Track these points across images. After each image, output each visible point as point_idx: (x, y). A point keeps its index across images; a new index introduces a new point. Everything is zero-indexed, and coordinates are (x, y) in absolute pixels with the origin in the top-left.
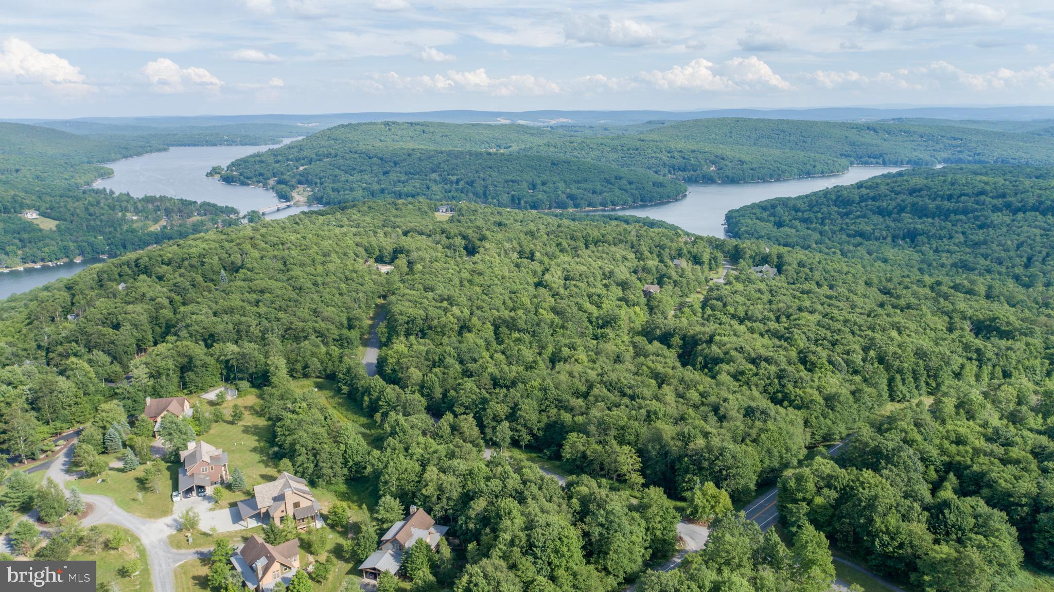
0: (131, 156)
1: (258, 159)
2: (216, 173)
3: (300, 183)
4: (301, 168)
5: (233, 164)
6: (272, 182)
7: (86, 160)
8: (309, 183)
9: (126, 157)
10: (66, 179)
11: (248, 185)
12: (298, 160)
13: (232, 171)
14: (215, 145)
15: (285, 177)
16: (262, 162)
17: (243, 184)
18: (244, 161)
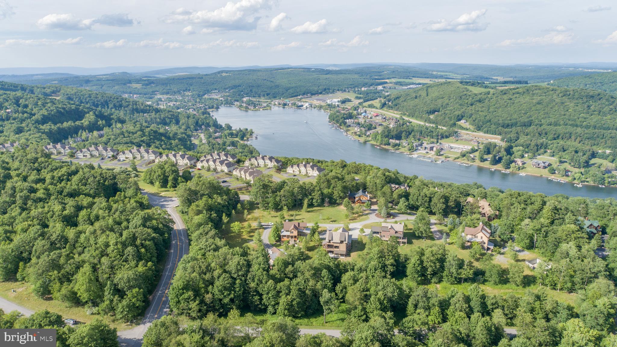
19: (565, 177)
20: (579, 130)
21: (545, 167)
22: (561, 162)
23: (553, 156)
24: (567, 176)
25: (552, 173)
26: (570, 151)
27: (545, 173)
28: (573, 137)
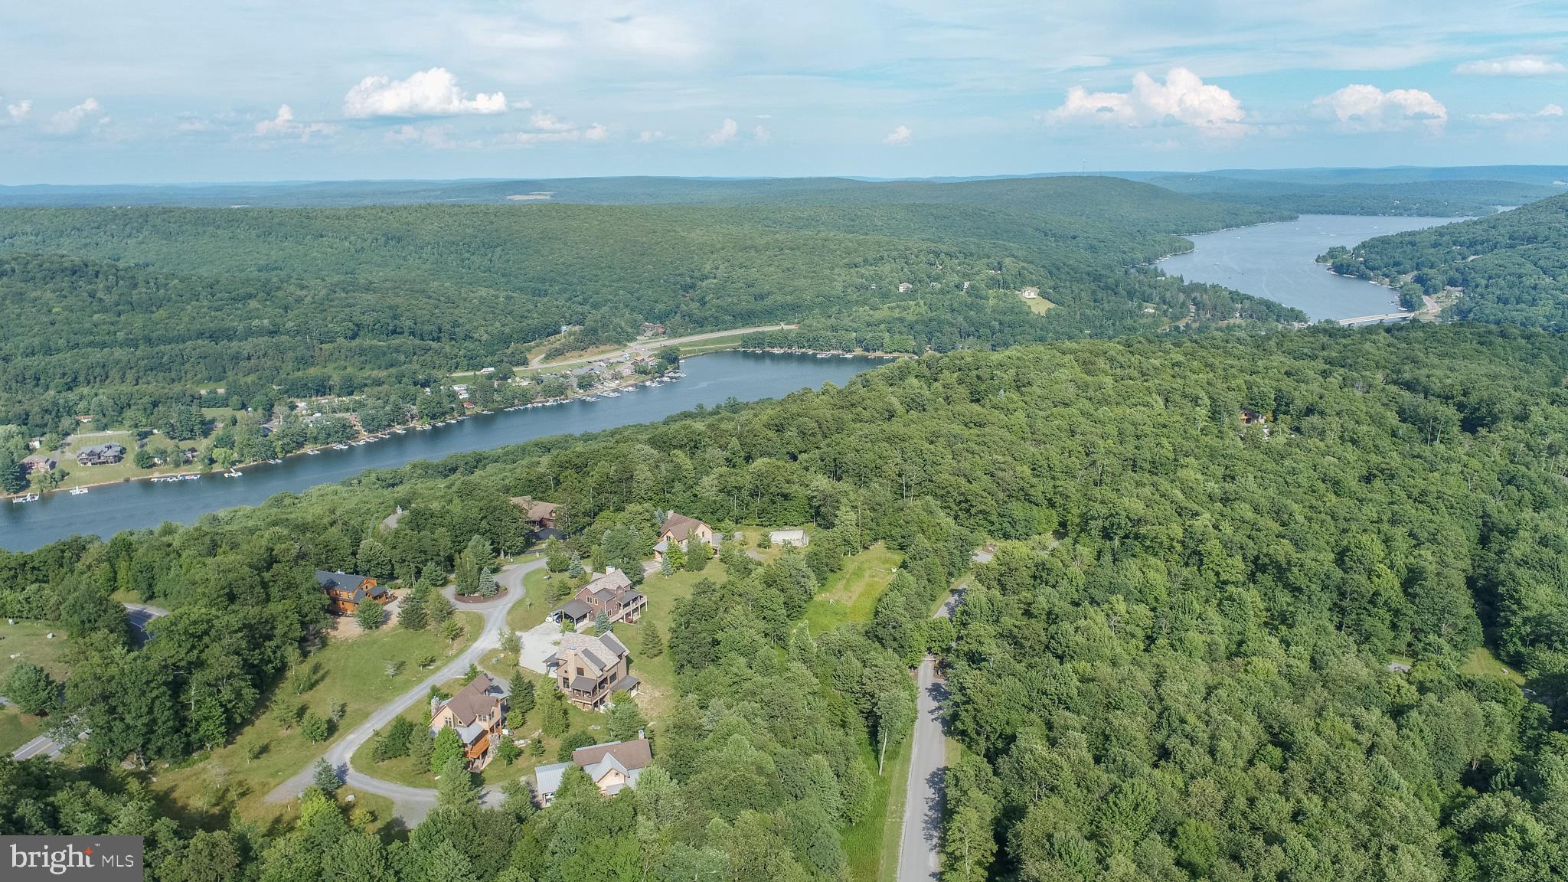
0: (1238, 226)
1: (1407, 239)
2: (1332, 257)
3: (1452, 283)
4: (1472, 257)
5: (1364, 245)
6: (1408, 278)
7: (1173, 227)
8: (1465, 283)
9: (1228, 226)
10: (1124, 252)
11: (1370, 279)
12: (1472, 244)
13: (1358, 256)
14: (1375, 214)
15: (1431, 272)
16: (1413, 244)
17: (1363, 277)
18: (1385, 241)
19: (183, 467)
20: (118, 353)
21: (118, 459)
22: (143, 436)
23: (105, 427)
24: (187, 462)
25: (151, 467)
26: (140, 407)
27: (129, 469)
28: (114, 373)
